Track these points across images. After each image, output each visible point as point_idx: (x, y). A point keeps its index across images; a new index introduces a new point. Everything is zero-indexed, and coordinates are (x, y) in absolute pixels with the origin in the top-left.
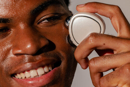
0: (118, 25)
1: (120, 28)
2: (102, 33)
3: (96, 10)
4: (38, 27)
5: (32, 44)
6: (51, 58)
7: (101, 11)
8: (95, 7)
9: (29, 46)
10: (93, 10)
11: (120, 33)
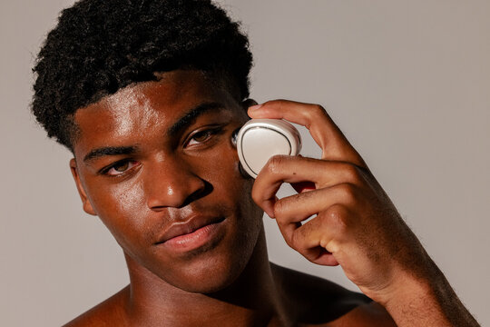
0: (320, 138)
1: (326, 144)
2: (293, 154)
3: (281, 115)
4: (184, 154)
5: (175, 190)
6: (207, 214)
7: (288, 115)
8: (279, 110)
9: (170, 192)
10: (276, 114)
11: (327, 152)
